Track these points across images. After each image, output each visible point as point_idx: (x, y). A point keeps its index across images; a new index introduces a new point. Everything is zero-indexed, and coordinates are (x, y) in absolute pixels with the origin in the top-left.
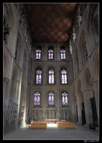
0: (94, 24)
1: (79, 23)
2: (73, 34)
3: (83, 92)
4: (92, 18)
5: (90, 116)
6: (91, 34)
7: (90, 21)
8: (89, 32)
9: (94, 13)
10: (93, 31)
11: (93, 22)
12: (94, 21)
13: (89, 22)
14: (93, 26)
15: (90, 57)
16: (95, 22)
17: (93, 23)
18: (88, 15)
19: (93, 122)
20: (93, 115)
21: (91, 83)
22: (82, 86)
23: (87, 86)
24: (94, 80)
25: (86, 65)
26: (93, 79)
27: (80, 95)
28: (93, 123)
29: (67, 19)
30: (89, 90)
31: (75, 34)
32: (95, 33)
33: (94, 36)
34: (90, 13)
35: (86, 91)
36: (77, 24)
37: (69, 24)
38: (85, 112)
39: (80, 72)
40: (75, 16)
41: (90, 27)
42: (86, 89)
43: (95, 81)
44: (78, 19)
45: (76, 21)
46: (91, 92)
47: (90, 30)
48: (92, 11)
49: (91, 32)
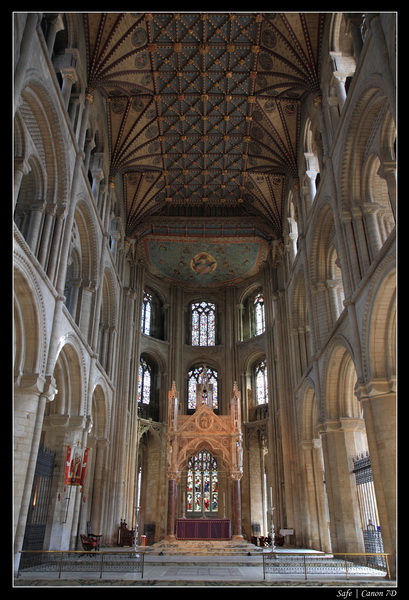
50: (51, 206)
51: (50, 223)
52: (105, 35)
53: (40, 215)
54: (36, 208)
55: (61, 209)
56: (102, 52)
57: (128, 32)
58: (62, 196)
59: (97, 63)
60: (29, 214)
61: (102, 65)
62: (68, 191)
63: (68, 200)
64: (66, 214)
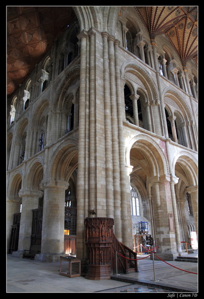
0: (65, 102)
1: (41, 82)
2: (25, 90)
3: (23, 198)
4: (64, 93)
5: (27, 238)
6: (58, 115)
7: (61, 95)
8: (56, 110)
9: (68, 87)
10: (61, 111)
11: (64, 98)
12: (67, 98)
13: (59, 96)
14: (63, 104)
15: (49, 148)
16: (67, 100)
17: (64, 100)
18: (60, 85)
19: (31, 247)
20: (31, 236)
21: (41, 187)
22: (22, 188)
23: (32, 190)
24: (48, 185)
25: (38, 157)
26: (46, 183)
27: (14, 200)
28: (29, 249)
29: (23, 63)
30: (32, 196)
31: (27, 92)
32: (64, 116)
33: (60, 120)
34: (64, 84)
35: (28, 196)
36: (38, 81)
37: (23, 72)
38: (20, 231)
39: (24, 164)
40: (37, 66)
41: (59, 104)
42: (28, 193)
43: (48, 187)
44: (41, 74)
45: (37, 73)
46: (36, 200)
47: (58, 107)
48: (67, 83)
49: (58, 111)
50: (188, 123)
51: (190, 129)
52: (181, 43)
53: (185, 128)
54: (183, 126)
55: (192, 122)
56: (183, 50)
57: (190, 35)
58: (190, 117)
59: (183, 55)
60: (182, 129)
61: (185, 54)
62: (192, 114)
63: (193, 117)
64: (194, 123)
